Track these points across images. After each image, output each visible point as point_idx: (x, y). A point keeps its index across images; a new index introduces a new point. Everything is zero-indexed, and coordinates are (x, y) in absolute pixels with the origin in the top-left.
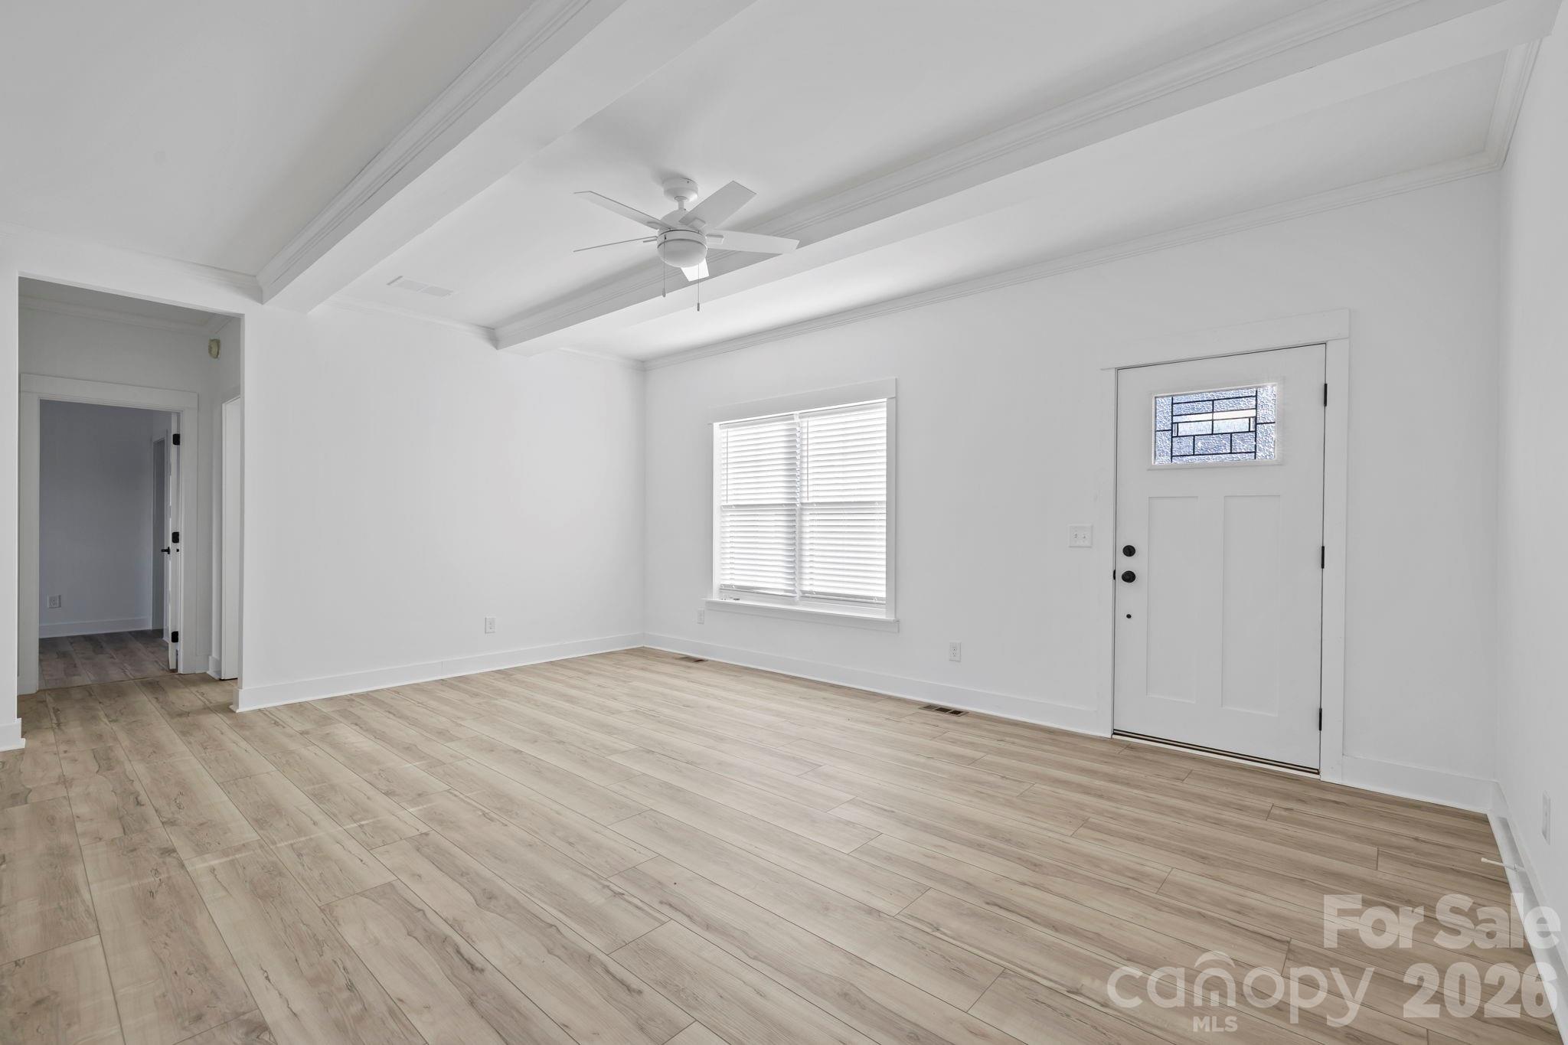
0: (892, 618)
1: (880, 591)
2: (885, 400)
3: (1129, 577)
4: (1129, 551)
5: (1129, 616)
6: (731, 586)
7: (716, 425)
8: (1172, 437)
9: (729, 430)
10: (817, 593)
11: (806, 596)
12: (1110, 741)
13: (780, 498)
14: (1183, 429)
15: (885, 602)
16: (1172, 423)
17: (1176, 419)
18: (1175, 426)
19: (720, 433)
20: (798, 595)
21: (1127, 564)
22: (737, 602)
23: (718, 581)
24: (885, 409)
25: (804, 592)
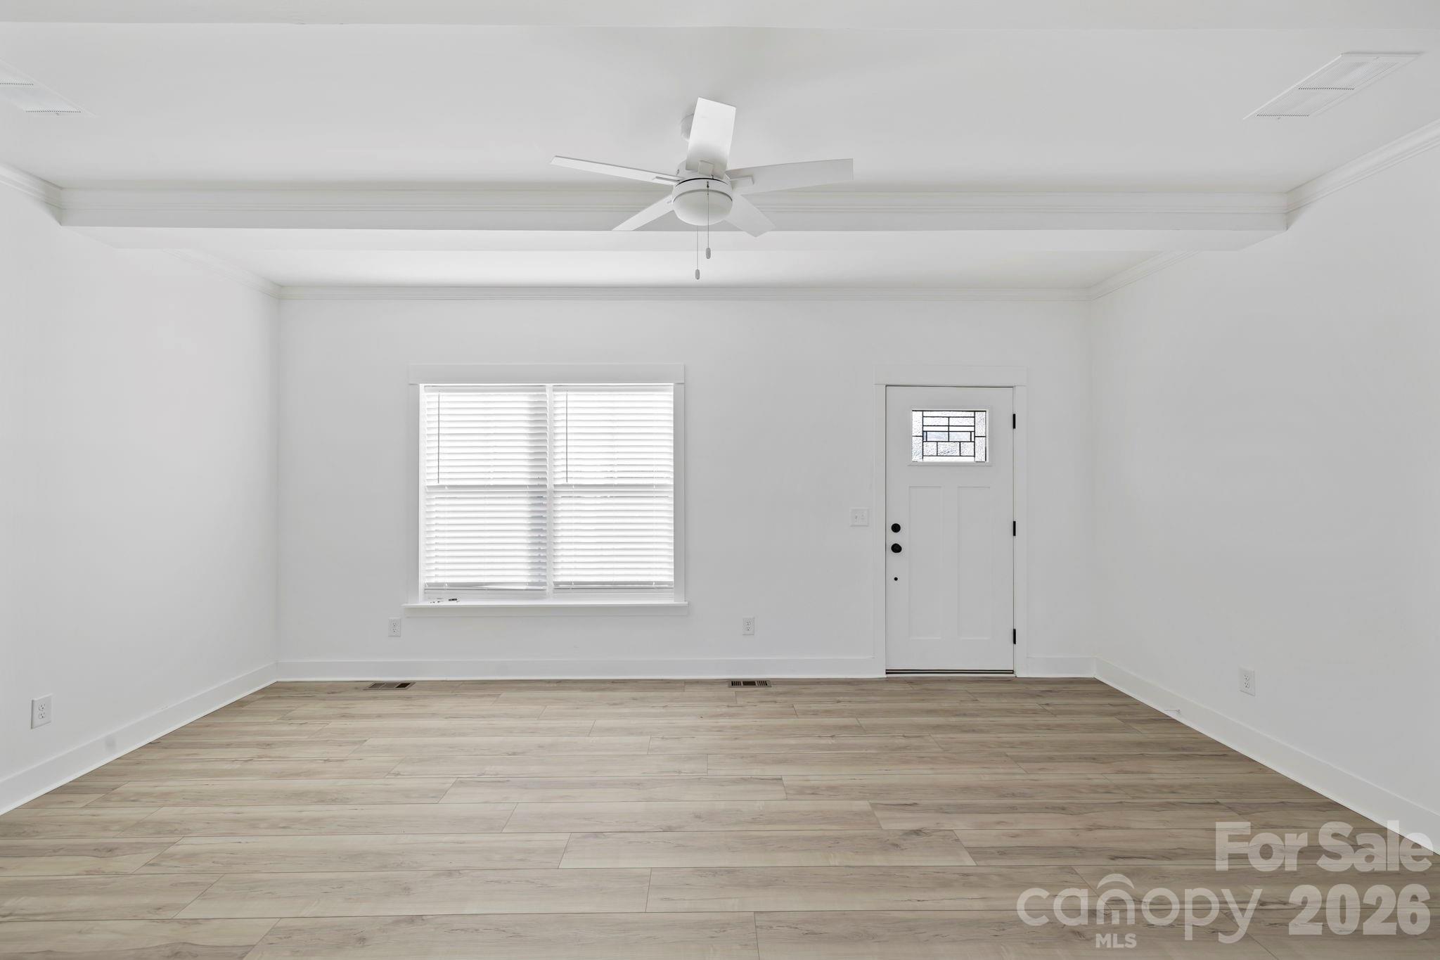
0: (683, 602)
1: (665, 574)
2: (672, 384)
3: (896, 548)
4: (896, 528)
5: (896, 579)
6: (442, 584)
7: (422, 386)
8: (923, 442)
9: (441, 394)
10: (576, 583)
11: (561, 588)
12: (887, 680)
13: (523, 478)
14: (931, 436)
15: (673, 586)
16: (923, 431)
17: (925, 429)
18: (925, 433)
19: (428, 399)
20: (549, 589)
21: (895, 538)
22: (454, 603)
23: (424, 579)
24: (672, 393)
25: (557, 584)
